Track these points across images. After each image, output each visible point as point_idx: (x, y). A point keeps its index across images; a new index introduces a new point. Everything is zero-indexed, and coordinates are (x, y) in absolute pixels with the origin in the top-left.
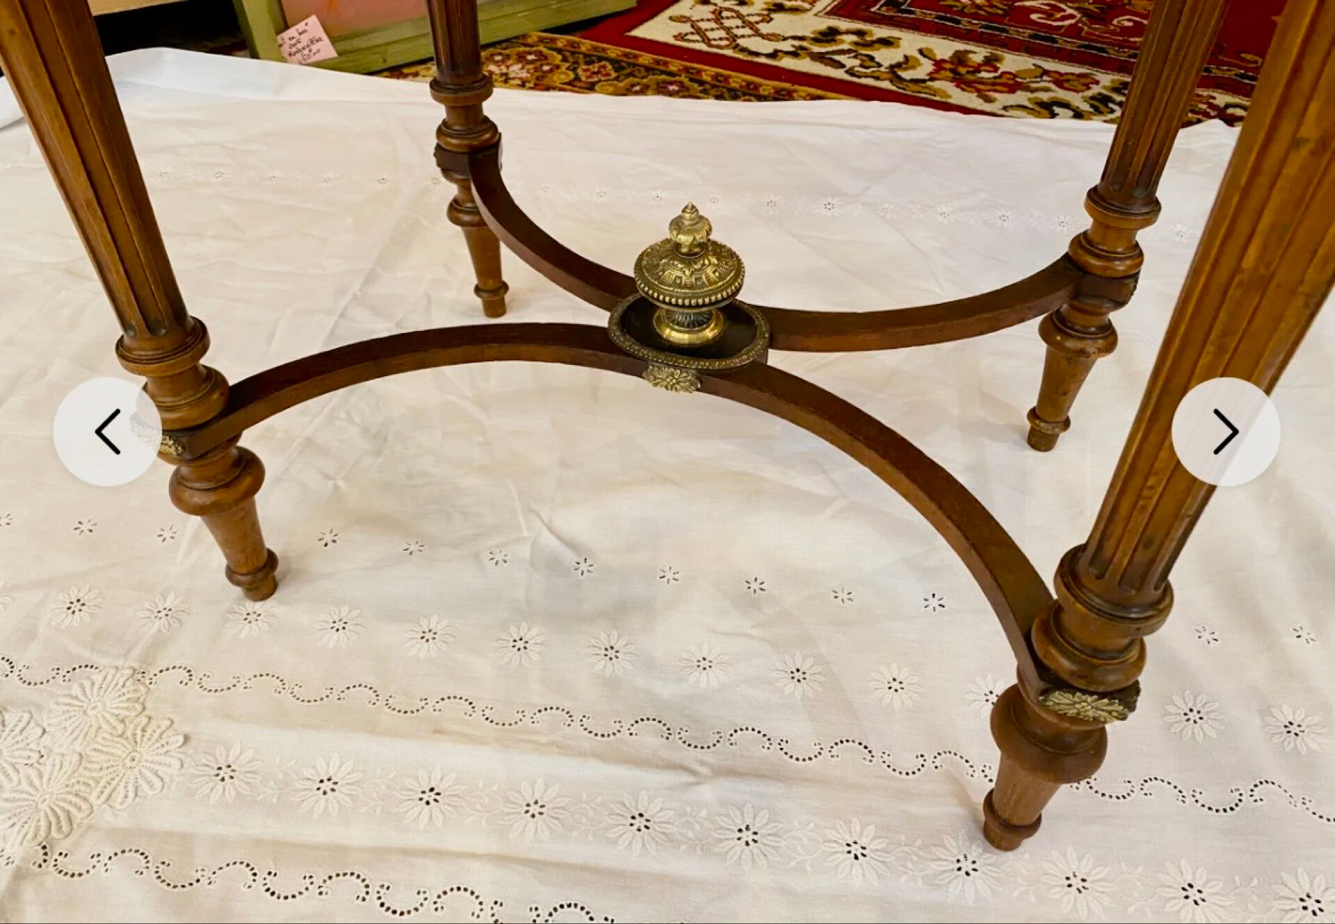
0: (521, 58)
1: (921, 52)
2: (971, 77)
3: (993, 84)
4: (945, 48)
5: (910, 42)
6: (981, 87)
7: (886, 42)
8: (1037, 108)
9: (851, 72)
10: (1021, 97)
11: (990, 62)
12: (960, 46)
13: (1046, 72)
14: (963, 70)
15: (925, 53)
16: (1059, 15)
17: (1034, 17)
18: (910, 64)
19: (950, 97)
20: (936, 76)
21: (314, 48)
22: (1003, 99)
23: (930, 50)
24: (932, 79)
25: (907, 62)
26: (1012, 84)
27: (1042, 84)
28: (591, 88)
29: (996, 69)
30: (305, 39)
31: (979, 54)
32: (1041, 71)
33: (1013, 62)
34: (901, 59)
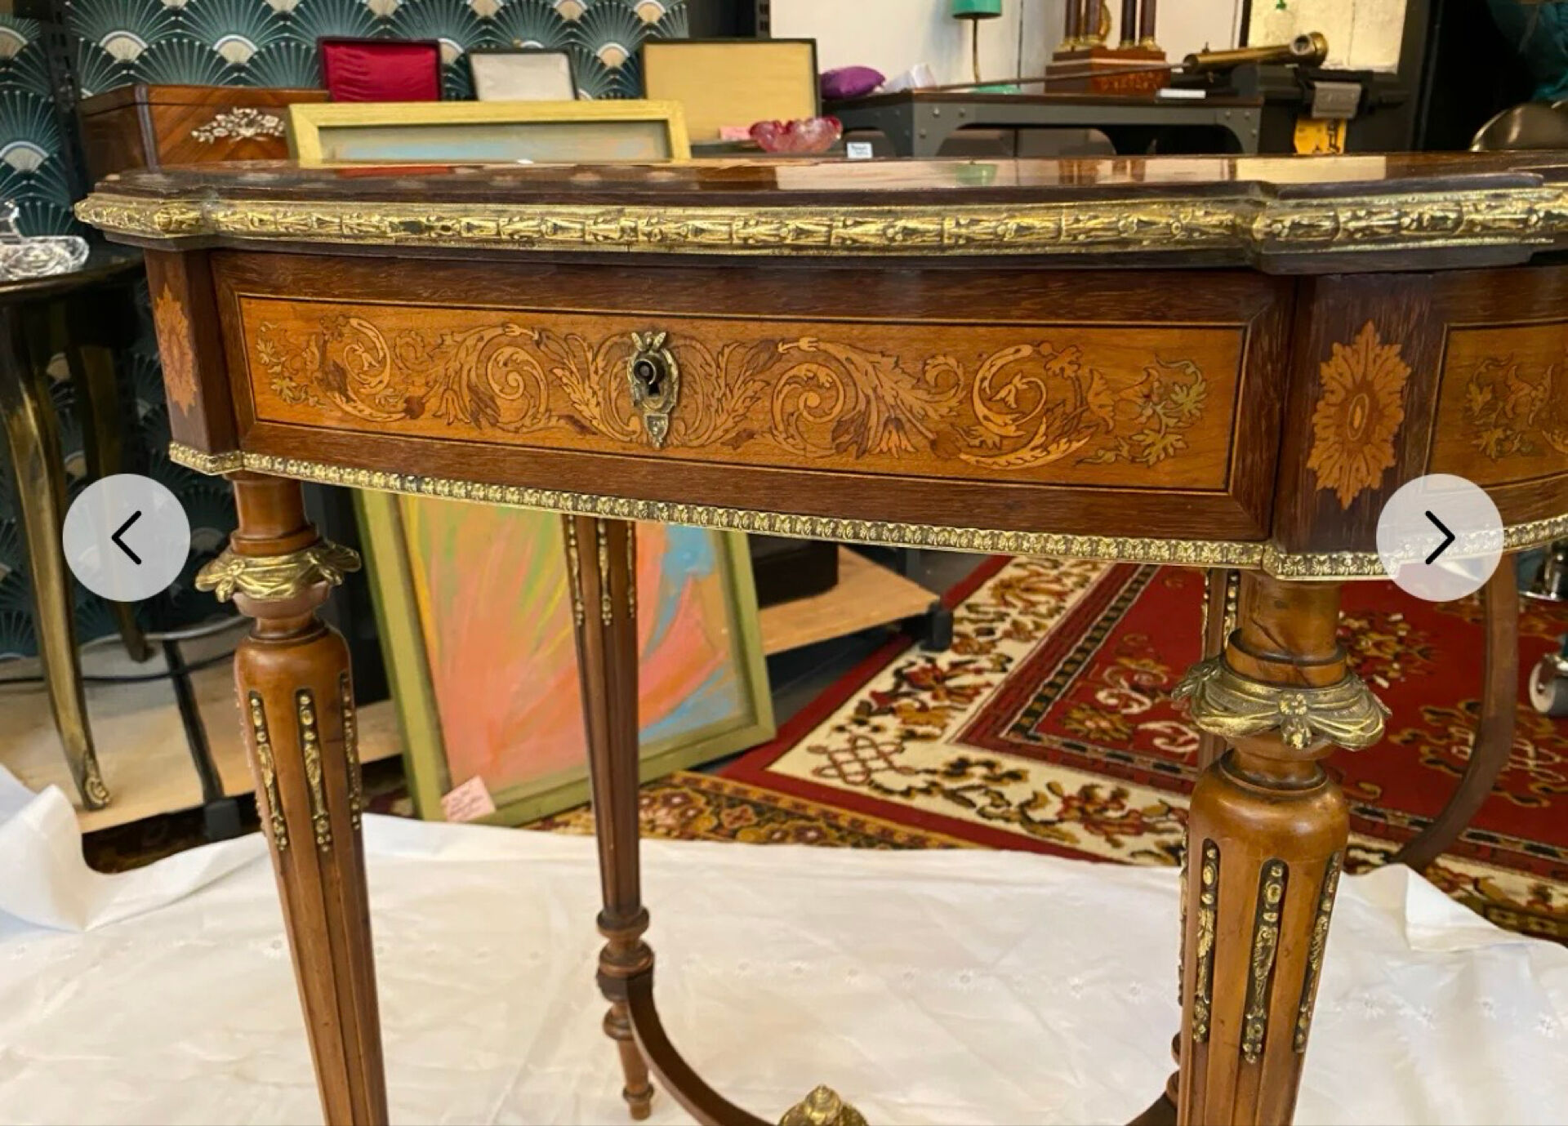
0: (667, 802)
1: (1050, 787)
2: (1097, 817)
3: (1120, 825)
4: (1072, 781)
5: (1040, 775)
6: (1108, 829)
7: (1015, 776)
8: (1164, 854)
9: (982, 813)
10: (1148, 841)
11: (1118, 797)
12: (1085, 779)
13: (1171, 810)
14: (1090, 808)
15: (1055, 788)
16: (1182, 739)
17: (1158, 742)
18: (1040, 801)
19: (1078, 841)
20: (1065, 816)
21: (475, 806)
22: (1131, 842)
23: (1058, 785)
24: (1061, 820)
25: (1036, 801)
26: (1138, 824)
27: (1169, 825)
28: (732, 836)
29: (1122, 807)
30: (467, 799)
31: (1105, 788)
32: (1165, 809)
33: (1140, 798)
34: (1030, 796)
